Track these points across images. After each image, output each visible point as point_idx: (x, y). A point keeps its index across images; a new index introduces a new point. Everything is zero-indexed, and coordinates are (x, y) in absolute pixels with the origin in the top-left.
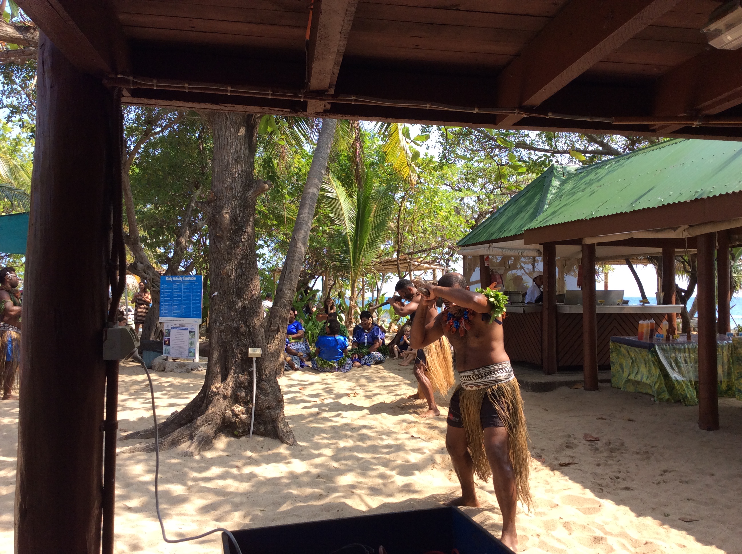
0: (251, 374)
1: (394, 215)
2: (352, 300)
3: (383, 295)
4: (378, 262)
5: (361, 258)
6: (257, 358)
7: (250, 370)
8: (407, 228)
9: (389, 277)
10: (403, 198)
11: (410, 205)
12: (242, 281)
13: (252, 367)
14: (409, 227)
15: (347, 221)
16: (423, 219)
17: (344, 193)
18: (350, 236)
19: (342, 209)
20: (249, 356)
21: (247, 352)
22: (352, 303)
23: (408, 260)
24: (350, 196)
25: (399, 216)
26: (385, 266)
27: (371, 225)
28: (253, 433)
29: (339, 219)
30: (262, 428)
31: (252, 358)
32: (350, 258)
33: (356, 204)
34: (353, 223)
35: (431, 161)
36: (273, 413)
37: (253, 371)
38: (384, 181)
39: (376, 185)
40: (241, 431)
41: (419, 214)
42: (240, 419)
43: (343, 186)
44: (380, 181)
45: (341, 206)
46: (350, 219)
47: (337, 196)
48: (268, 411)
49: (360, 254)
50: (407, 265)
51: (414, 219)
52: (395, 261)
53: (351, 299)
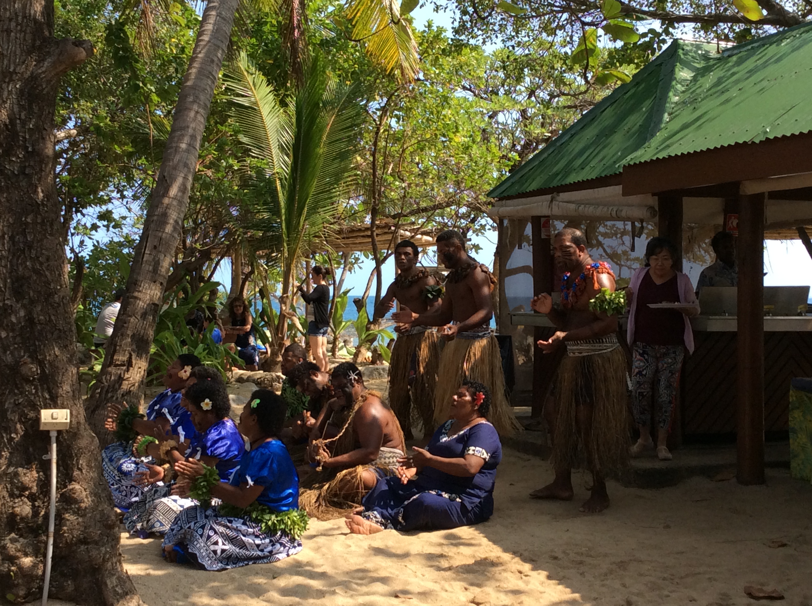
0: (45, 467)
1: (365, 142)
2: (285, 303)
3: (346, 293)
4: (334, 231)
5: (302, 223)
6: (59, 432)
7: (44, 457)
8: (392, 165)
9: (357, 259)
10: (384, 110)
11: (398, 122)
12: (25, 262)
13: (47, 450)
14: (395, 166)
15: (275, 151)
16: (422, 150)
17: (271, 97)
18: (281, 179)
19: (264, 127)
20: (42, 428)
21: (38, 419)
22: (284, 308)
23: (393, 228)
24: (283, 104)
25: (375, 144)
26: (348, 238)
27: (322, 159)
28: (50, 597)
29: (260, 148)
30: (70, 586)
31: (48, 432)
32: (281, 223)
33: (294, 120)
34: (287, 155)
35: (437, 37)
36: (94, 553)
37: (49, 461)
38: (347, 75)
39: (333, 82)
40: (22, 593)
41: (414, 141)
42: (20, 568)
43: (269, 83)
44: (339, 76)
45: (263, 122)
46: (281, 148)
47: (256, 103)
48: (83, 547)
49: (300, 215)
50: (390, 237)
51: (404, 151)
52: (367, 229)
53: (282, 300)
